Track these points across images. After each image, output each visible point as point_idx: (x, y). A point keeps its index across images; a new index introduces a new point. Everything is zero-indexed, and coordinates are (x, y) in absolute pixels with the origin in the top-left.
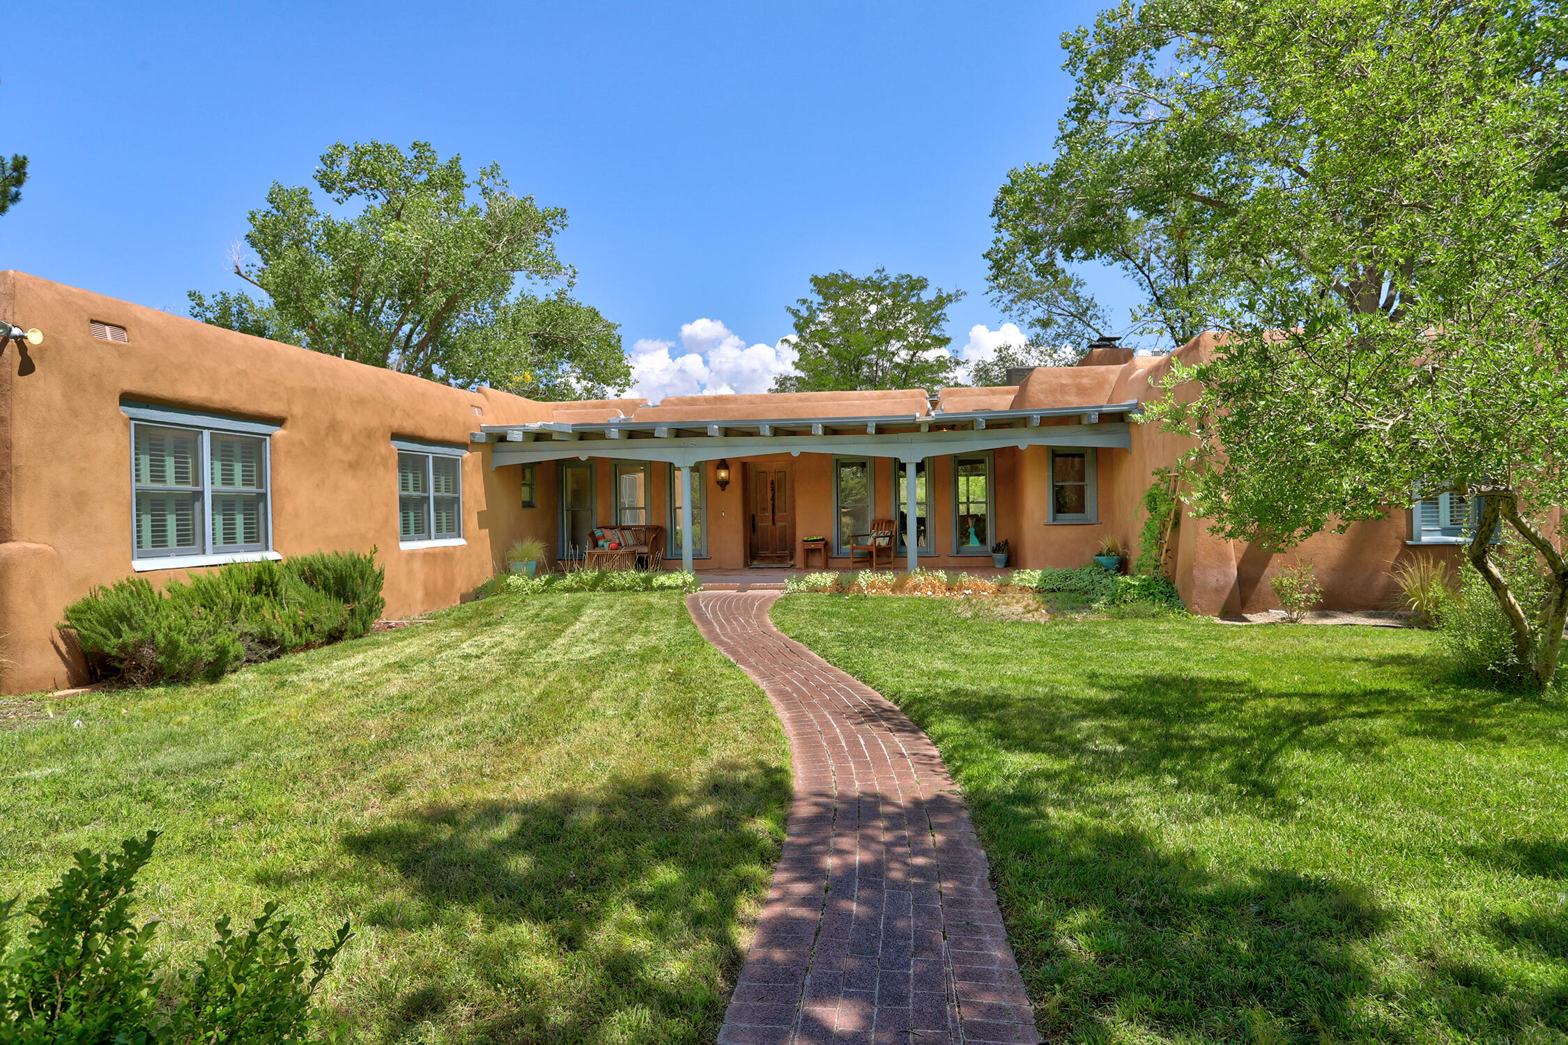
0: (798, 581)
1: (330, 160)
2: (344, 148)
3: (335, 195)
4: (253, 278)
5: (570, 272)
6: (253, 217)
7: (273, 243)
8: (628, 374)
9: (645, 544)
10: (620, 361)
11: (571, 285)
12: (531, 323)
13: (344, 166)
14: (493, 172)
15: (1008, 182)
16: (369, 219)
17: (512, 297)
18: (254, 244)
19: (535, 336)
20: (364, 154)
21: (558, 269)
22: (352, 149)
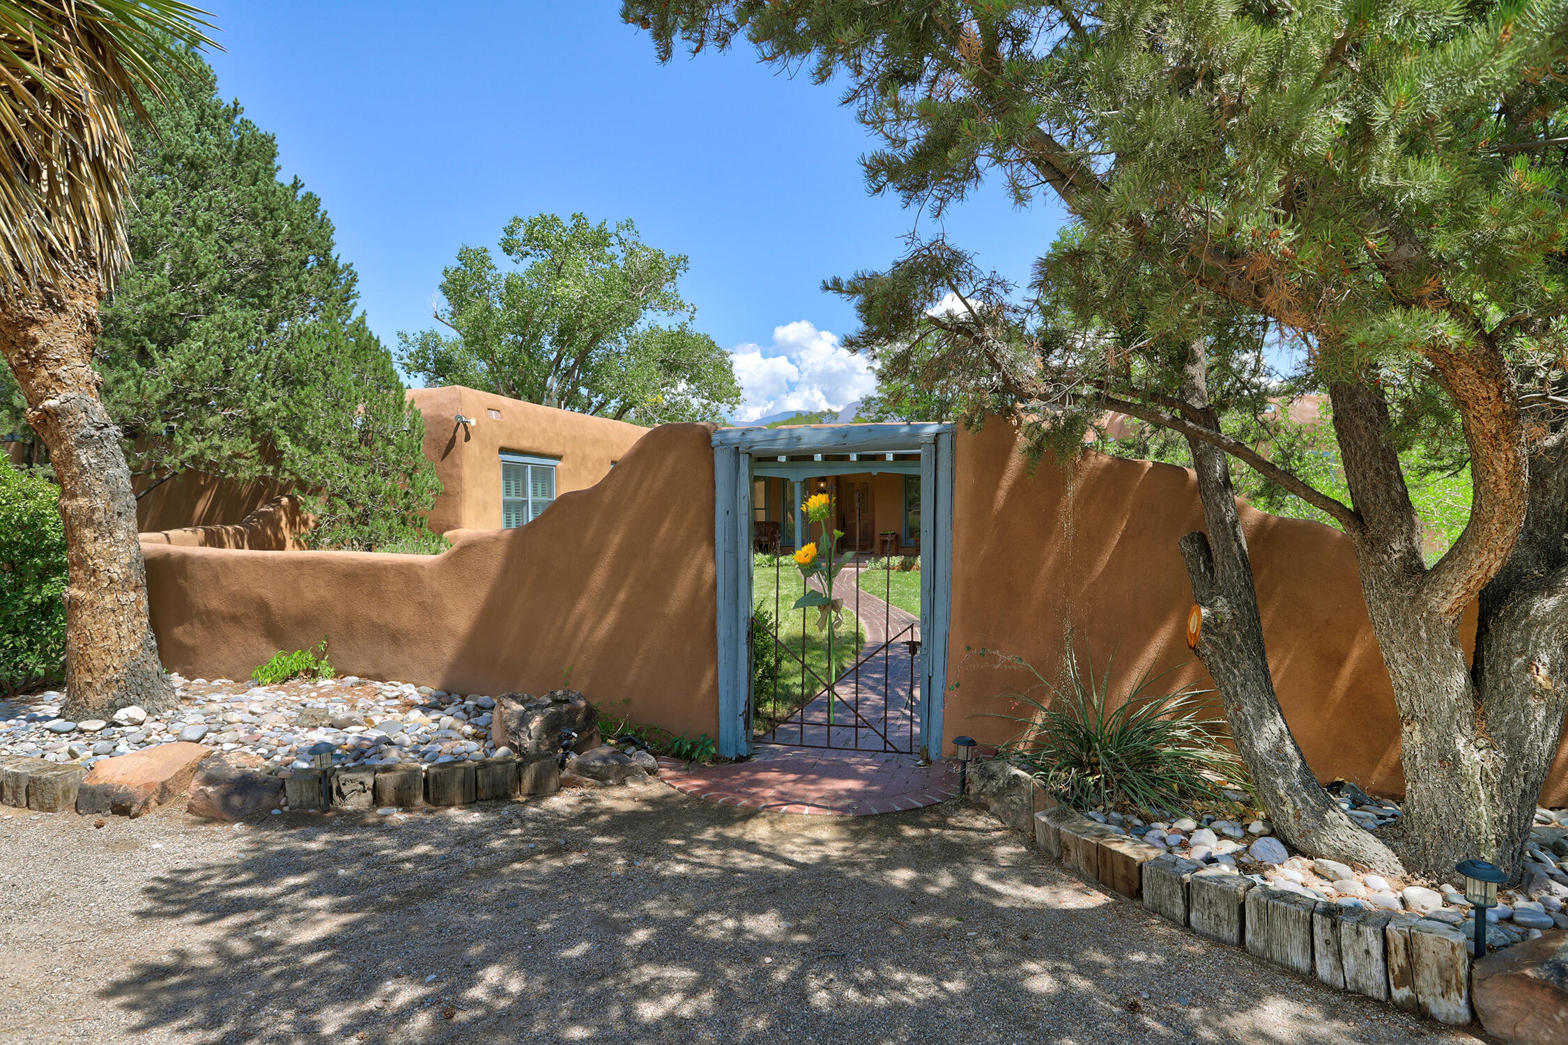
0: (876, 561)
1: (510, 231)
2: (521, 221)
3: (514, 257)
4: (446, 320)
5: (691, 309)
6: (446, 271)
7: (461, 291)
8: (738, 395)
9: (766, 535)
10: (732, 382)
11: (691, 319)
12: (657, 350)
13: (521, 234)
14: (629, 225)
15: (1058, 239)
16: (535, 272)
17: (641, 326)
18: (446, 293)
19: (662, 362)
20: (535, 225)
21: (682, 306)
22: (526, 220)
